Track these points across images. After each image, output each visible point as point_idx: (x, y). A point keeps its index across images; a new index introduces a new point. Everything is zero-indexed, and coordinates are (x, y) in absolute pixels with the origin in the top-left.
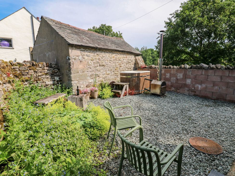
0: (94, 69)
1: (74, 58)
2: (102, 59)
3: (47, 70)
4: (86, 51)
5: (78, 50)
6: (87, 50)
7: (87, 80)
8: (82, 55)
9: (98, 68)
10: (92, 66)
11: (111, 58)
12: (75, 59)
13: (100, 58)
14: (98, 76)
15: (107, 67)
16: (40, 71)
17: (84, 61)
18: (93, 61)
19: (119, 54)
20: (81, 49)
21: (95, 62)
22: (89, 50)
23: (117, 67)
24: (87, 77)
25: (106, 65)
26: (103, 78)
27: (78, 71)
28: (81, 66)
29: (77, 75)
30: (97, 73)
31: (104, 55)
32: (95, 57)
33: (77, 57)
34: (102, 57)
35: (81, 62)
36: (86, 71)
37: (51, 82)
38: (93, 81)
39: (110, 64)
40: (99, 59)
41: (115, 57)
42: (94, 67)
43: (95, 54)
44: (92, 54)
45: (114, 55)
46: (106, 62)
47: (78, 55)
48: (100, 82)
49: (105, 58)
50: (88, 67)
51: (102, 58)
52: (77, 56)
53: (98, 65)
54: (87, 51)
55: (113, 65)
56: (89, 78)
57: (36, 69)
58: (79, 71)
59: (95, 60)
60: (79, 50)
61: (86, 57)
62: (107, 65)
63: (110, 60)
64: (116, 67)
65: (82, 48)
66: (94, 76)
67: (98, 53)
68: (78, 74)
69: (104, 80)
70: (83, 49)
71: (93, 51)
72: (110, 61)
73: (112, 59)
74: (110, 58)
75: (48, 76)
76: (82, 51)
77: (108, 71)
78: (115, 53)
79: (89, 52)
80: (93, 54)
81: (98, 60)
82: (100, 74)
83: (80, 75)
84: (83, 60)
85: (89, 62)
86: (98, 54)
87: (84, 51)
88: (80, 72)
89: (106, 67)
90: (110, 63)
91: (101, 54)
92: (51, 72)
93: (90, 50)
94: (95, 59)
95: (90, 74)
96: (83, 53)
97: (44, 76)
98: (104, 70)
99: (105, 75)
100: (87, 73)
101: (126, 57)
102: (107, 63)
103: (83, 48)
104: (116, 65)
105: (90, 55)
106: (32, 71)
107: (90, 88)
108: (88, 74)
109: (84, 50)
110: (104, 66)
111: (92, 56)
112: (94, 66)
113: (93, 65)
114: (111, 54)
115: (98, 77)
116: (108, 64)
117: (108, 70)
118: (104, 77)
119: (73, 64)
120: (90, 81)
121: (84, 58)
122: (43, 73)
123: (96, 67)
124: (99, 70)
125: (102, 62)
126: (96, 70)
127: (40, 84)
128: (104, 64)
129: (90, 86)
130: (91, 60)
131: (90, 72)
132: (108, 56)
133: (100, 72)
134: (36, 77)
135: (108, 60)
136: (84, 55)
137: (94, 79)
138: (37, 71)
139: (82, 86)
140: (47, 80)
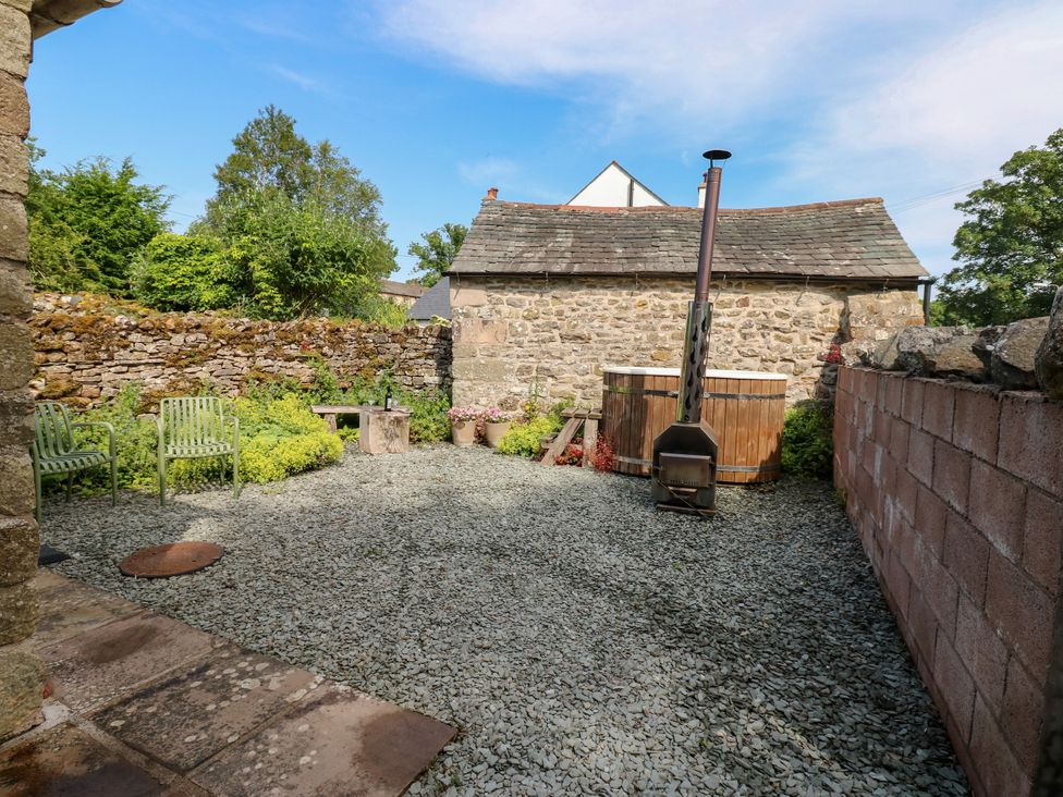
0: (535, 349)
1: (463, 313)
2: (574, 314)
3: (431, 347)
4: (508, 288)
5: (478, 286)
6: (513, 284)
7: (504, 383)
8: (494, 301)
9: (551, 345)
10: (528, 338)
11: (626, 308)
12: (466, 315)
13: (563, 311)
14: (553, 376)
15: (600, 346)
16: (414, 347)
17: (495, 323)
18: (536, 322)
19: (682, 291)
20: (490, 285)
21: (538, 326)
22: (520, 286)
23: (666, 349)
24: (505, 375)
25: (594, 337)
26: (574, 386)
27: (473, 353)
28: (484, 338)
29: (469, 364)
30: (554, 365)
31: (585, 298)
32: (541, 309)
33: (476, 310)
34: (575, 306)
35: (485, 323)
36: (502, 354)
37: (436, 379)
38: (527, 390)
39: (618, 332)
40: (560, 313)
41: (650, 305)
42: (538, 341)
43: (547, 298)
44: (530, 298)
45: (645, 296)
46: (596, 323)
47: (479, 304)
48: (557, 401)
49: (588, 308)
50: (513, 339)
51: (573, 310)
52: (474, 306)
53: (553, 337)
54: (512, 287)
55: (636, 339)
56: (513, 378)
58: (478, 352)
59: (543, 318)
60: (482, 286)
61: (505, 309)
62: (598, 335)
63: (619, 319)
64: (660, 348)
65: (495, 281)
66: (534, 374)
67: (556, 292)
68: (473, 360)
69: (579, 393)
70: (498, 282)
71: (539, 288)
72: (622, 322)
73: (632, 314)
74: (620, 308)
75: (430, 362)
76: (495, 290)
77: (607, 360)
78: (653, 287)
79: (519, 292)
80: (537, 297)
81: (554, 319)
82: (561, 370)
83: (480, 364)
84: (496, 318)
85: (517, 325)
86: (557, 296)
87: (503, 288)
88: (479, 356)
89: (592, 343)
90: (618, 327)
91: (572, 296)
92: (442, 352)
93: (526, 285)
94: (543, 313)
95: (518, 364)
96: (498, 296)
97: (421, 361)
98: (586, 357)
99: (587, 377)
100: (505, 359)
101: (745, 303)
102: (598, 330)
103: (499, 280)
104: (653, 339)
105: (520, 300)
106: (398, 345)
107: (514, 413)
108: (511, 364)
109: (502, 284)
110: (582, 339)
111: (530, 304)
112: (536, 339)
113: (532, 334)
114: (624, 292)
115: (550, 380)
116: (608, 335)
117: (603, 356)
118: (581, 383)
119: (459, 331)
120: (516, 390)
121: (499, 312)
122: (420, 353)
123: (543, 342)
124: (558, 354)
125: (575, 326)
126: (543, 353)
127: (409, 378)
128: (585, 333)
129: (512, 408)
130: (525, 318)
131: (518, 357)
132: (606, 301)
133: (559, 361)
134: (404, 361)
135: (603, 319)
136: (500, 302)
137: (534, 385)
138: (407, 345)
139: (483, 401)
140: (427, 372)
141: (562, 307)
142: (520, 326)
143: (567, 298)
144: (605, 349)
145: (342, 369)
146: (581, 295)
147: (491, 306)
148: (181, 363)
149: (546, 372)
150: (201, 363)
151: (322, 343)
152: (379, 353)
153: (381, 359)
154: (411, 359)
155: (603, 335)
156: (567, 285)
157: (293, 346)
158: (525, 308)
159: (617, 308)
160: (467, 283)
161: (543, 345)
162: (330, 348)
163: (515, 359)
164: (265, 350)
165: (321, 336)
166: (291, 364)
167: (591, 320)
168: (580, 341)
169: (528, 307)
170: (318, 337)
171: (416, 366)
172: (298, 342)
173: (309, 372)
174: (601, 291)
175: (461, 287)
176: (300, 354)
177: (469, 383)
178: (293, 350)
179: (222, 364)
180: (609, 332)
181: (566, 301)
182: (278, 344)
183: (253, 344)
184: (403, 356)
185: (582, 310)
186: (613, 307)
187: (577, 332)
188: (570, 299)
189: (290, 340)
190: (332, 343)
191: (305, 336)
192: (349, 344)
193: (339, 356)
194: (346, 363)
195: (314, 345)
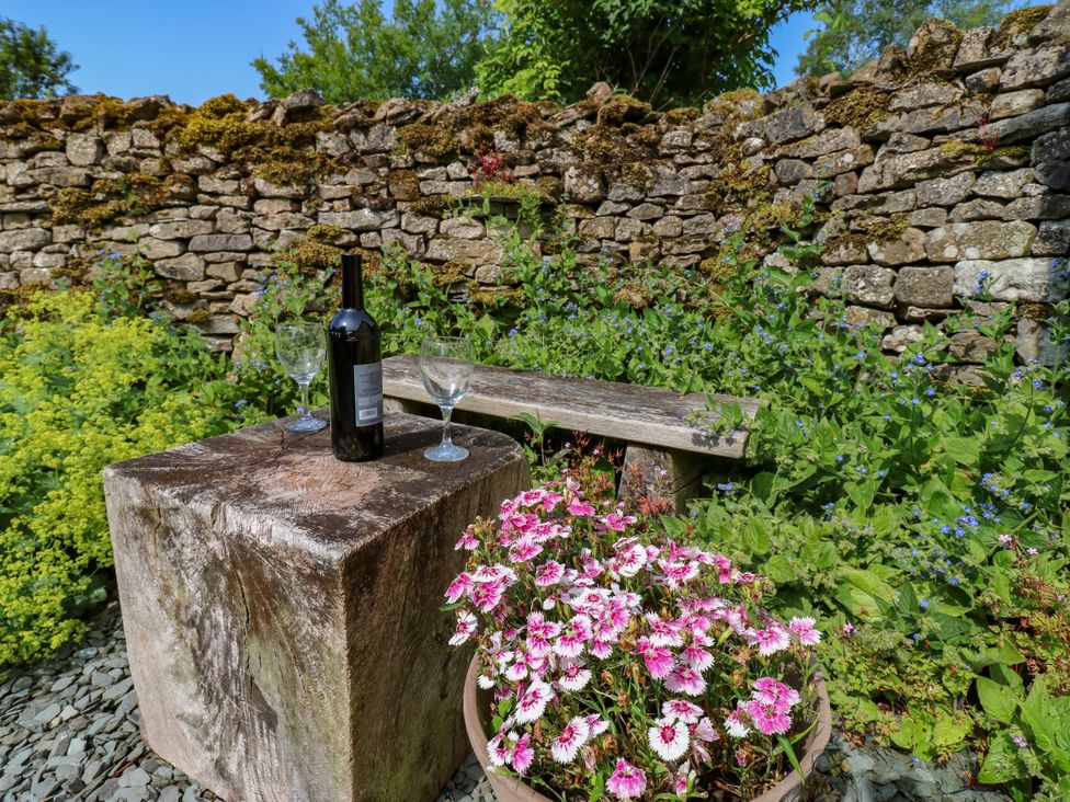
16: (923, 121)
57: (896, 104)
75: (1010, 182)
106: (849, 134)
127: (880, 275)
134: (877, 196)
138: (890, 123)
140: (977, 241)
145: (635, 248)
148: (90, 214)
150: (148, 213)
151: (567, 158)
152: (780, 183)
153: (780, 206)
154: (902, 185)
157: (455, 168)
162: (585, 172)
164: (354, 178)
165: (566, 136)
166: (444, 225)
170: (556, 143)
172: (471, 157)
176: (470, 192)
178: (449, 182)
179: (212, 218)
182: (400, 160)
183: (308, 161)
184: (868, 180)
189: (438, 148)
190: (606, 158)
191: (500, 136)
192: (679, 166)
193: (634, 203)
194: (659, 228)
195: (535, 168)
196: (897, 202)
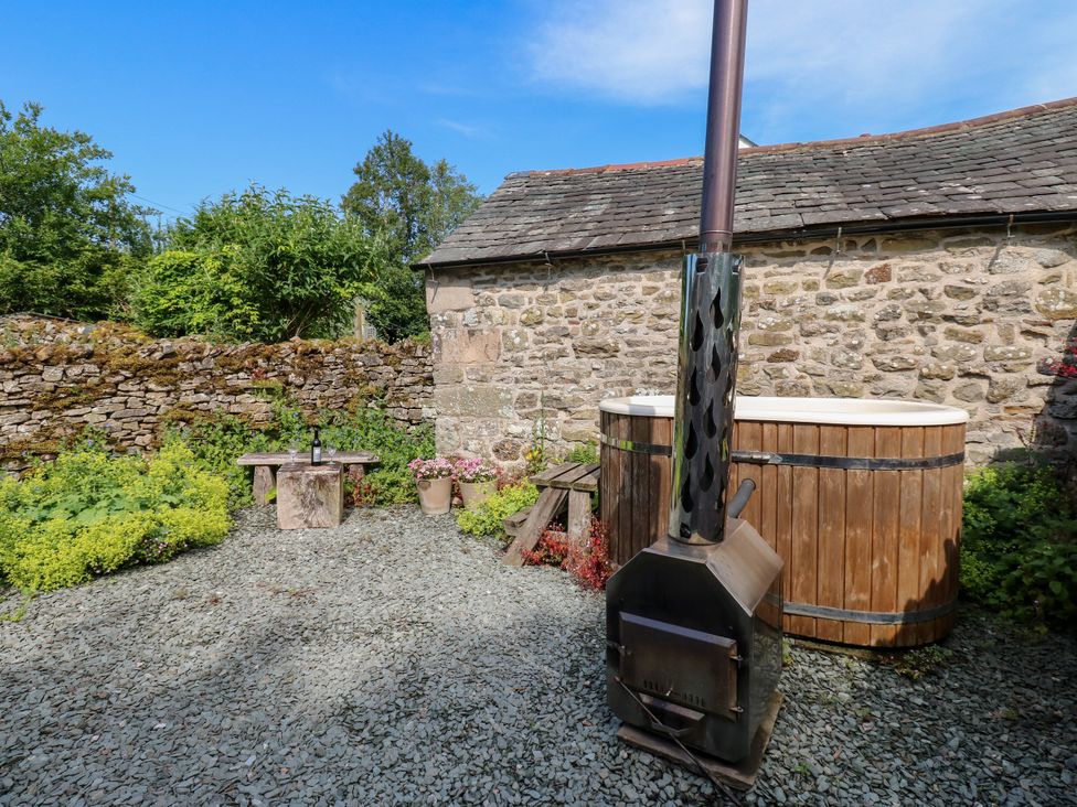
0: (540, 369)
1: (444, 321)
2: (592, 313)
4: (501, 281)
5: (462, 282)
6: (507, 275)
7: (499, 419)
8: (482, 301)
9: (561, 362)
10: (529, 353)
11: (671, 299)
12: (448, 324)
13: (575, 310)
14: (565, 409)
15: (633, 360)
16: (410, 369)
17: (485, 332)
18: (540, 328)
19: (764, 263)
20: (477, 279)
21: (542, 334)
22: (517, 276)
24: (501, 407)
25: (623, 347)
27: (459, 377)
28: (471, 354)
29: (454, 394)
30: (567, 392)
31: (607, 288)
32: (546, 309)
33: (460, 315)
34: (592, 301)
35: (471, 333)
36: (496, 377)
38: (529, 429)
39: (659, 336)
40: (571, 313)
42: (543, 357)
43: (554, 291)
44: (530, 294)
46: (625, 326)
47: (464, 306)
48: (572, 447)
49: (613, 302)
50: (509, 355)
51: (590, 307)
52: (458, 311)
53: (564, 350)
54: (505, 279)
56: (510, 412)
58: (465, 377)
59: (548, 322)
60: (468, 281)
61: (497, 312)
62: (629, 344)
63: (660, 317)
65: (482, 273)
66: (539, 406)
67: (565, 282)
68: (458, 388)
70: (487, 274)
71: (544, 277)
72: (664, 322)
74: (661, 299)
76: (484, 286)
77: (644, 382)
79: (516, 286)
80: (540, 291)
81: (564, 322)
82: (577, 400)
83: (468, 392)
84: (485, 326)
85: (513, 334)
86: (568, 287)
87: (494, 282)
88: (466, 381)
89: (620, 357)
90: (659, 330)
91: (589, 286)
93: (525, 274)
94: (549, 315)
95: (517, 392)
96: (488, 293)
97: (418, 388)
98: (613, 379)
100: (500, 385)
101: (883, 275)
102: (628, 337)
103: (488, 270)
105: (516, 298)
106: (390, 368)
107: (514, 463)
108: (508, 391)
109: (493, 277)
110: (606, 351)
111: (530, 303)
112: (540, 355)
113: (534, 347)
114: (668, 273)
115: (562, 415)
116: (644, 343)
119: (439, 346)
120: (515, 429)
121: (489, 317)
122: (417, 378)
123: (550, 357)
124: (571, 376)
125: (594, 331)
126: (551, 374)
127: (405, 411)
128: (610, 341)
129: (512, 456)
130: (525, 323)
131: (517, 381)
132: (638, 290)
133: (573, 386)
134: (399, 389)
135: (636, 317)
136: (489, 302)
137: (539, 423)
138: (402, 368)
139: (473, 445)
140: (426, 403)
141: (577, 303)
142: (517, 335)
143: (580, 289)
144: (641, 365)
145: (318, 402)
146: (603, 283)
147: (479, 309)
148: (56, 404)
149: (554, 403)
150: (90, 403)
151: (288, 369)
152: (370, 379)
153: (372, 387)
154: (406, 386)
155: (637, 344)
156: (580, 269)
157: (241, 375)
158: (524, 308)
159: (656, 299)
160: (446, 279)
161: (550, 363)
162: (298, 375)
163: (512, 385)
164: (196, 382)
165: (287, 360)
166: (238, 398)
167: (618, 322)
168: (603, 355)
169: (527, 306)
170: (283, 362)
171: (412, 395)
172: (249, 370)
173: (265, 407)
174: (632, 275)
175: (439, 285)
176: (250, 385)
177: (454, 420)
178: (241, 380)
179: (126, 402)
180: (645, 338)
181: (579, 294)
182: (217, 372)
183: (175, 375)
184: (397, 383)
185: (604, 306)
186: (650, 298)
187: (598, 340)
188: (585, 291)
189: (236, 367)
190: (304, 368)
191: (260, 361)
192: (332, 370)
193: (316, 385)
194: (327, 394)
195: (276, 373)
196: (407, 390)
